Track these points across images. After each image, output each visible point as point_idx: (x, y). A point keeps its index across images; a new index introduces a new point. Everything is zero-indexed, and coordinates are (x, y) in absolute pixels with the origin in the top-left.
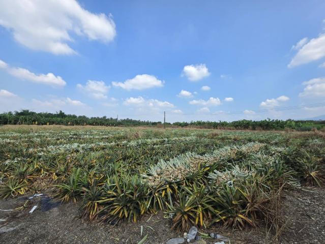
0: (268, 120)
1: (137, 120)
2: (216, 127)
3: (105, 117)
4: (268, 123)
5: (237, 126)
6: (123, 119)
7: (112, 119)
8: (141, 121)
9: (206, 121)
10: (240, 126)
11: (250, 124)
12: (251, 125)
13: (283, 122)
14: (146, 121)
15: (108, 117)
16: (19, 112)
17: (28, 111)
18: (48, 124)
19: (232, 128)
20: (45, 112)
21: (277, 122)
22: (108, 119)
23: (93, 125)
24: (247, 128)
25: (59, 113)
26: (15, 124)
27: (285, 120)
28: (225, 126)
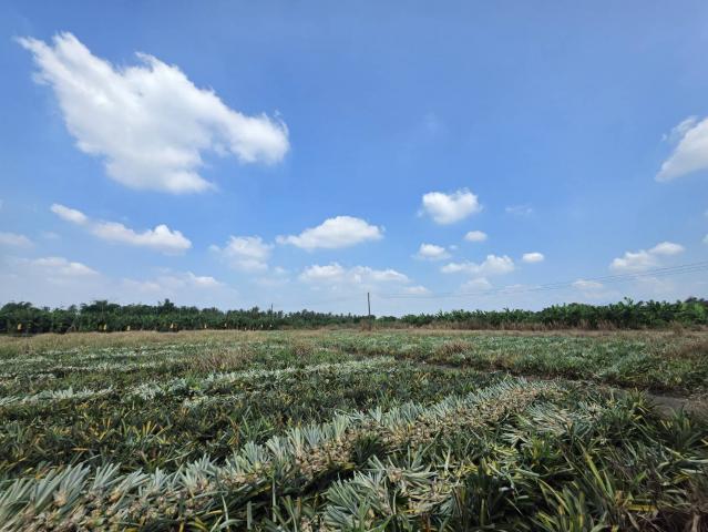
0: (625, 303)
1: (326, 312)
2: (498, 323)
3: (256, 309)
4: (629, 309)
5: (550, 320)
6: (294, 311)
7: (270, 312)
8: (334, 314)
9: (472, 310)
10: (558, 320)
11: (583, 314)
12: (585, 317)
13: (668, 306)
14: (346, 314)
15: (263, 309)
16: (89, 305)
17: (105, 302)
18: (129, 328)
19: (536, 325)
20: (136, 304)
21: (654, 307)
22: (263, 314)
23: (224, 328)
24: (576, 325)
25: (163, 304)
26: (63, 331)
27: (673, 302)
28: (520, 321)
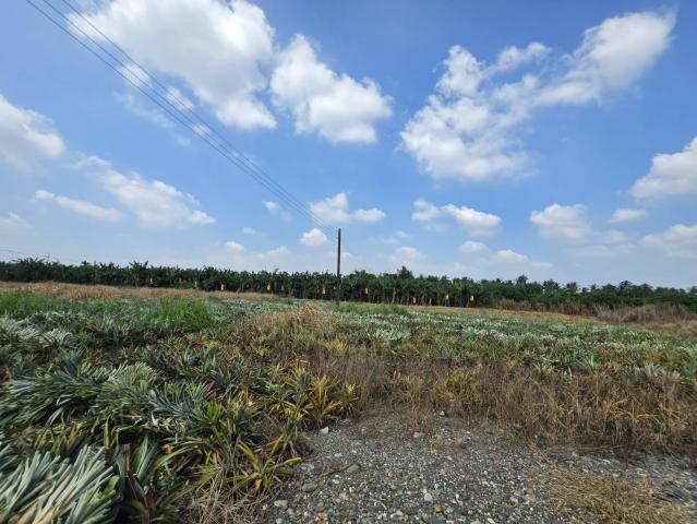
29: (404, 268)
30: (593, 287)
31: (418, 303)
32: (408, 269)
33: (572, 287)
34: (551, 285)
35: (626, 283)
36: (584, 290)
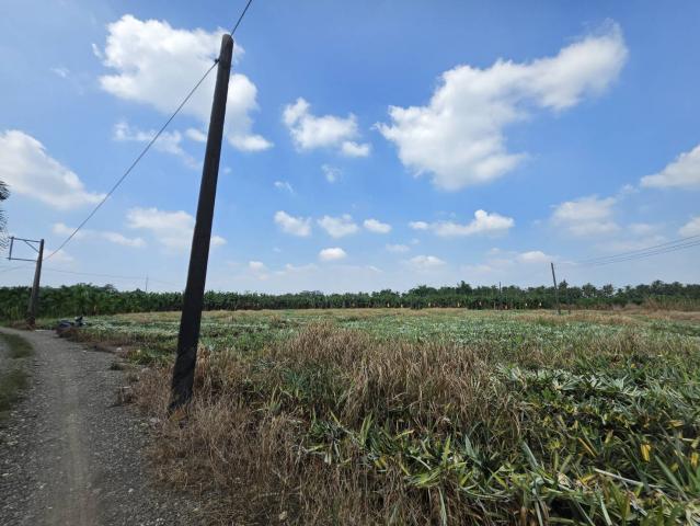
29: (463, 282)
30: (628, 287)
31: (509, 308)
32: (466, 283)
33: (608, 289)
34: (589, 289)
35: (658, 282)
36: (620, 290)
